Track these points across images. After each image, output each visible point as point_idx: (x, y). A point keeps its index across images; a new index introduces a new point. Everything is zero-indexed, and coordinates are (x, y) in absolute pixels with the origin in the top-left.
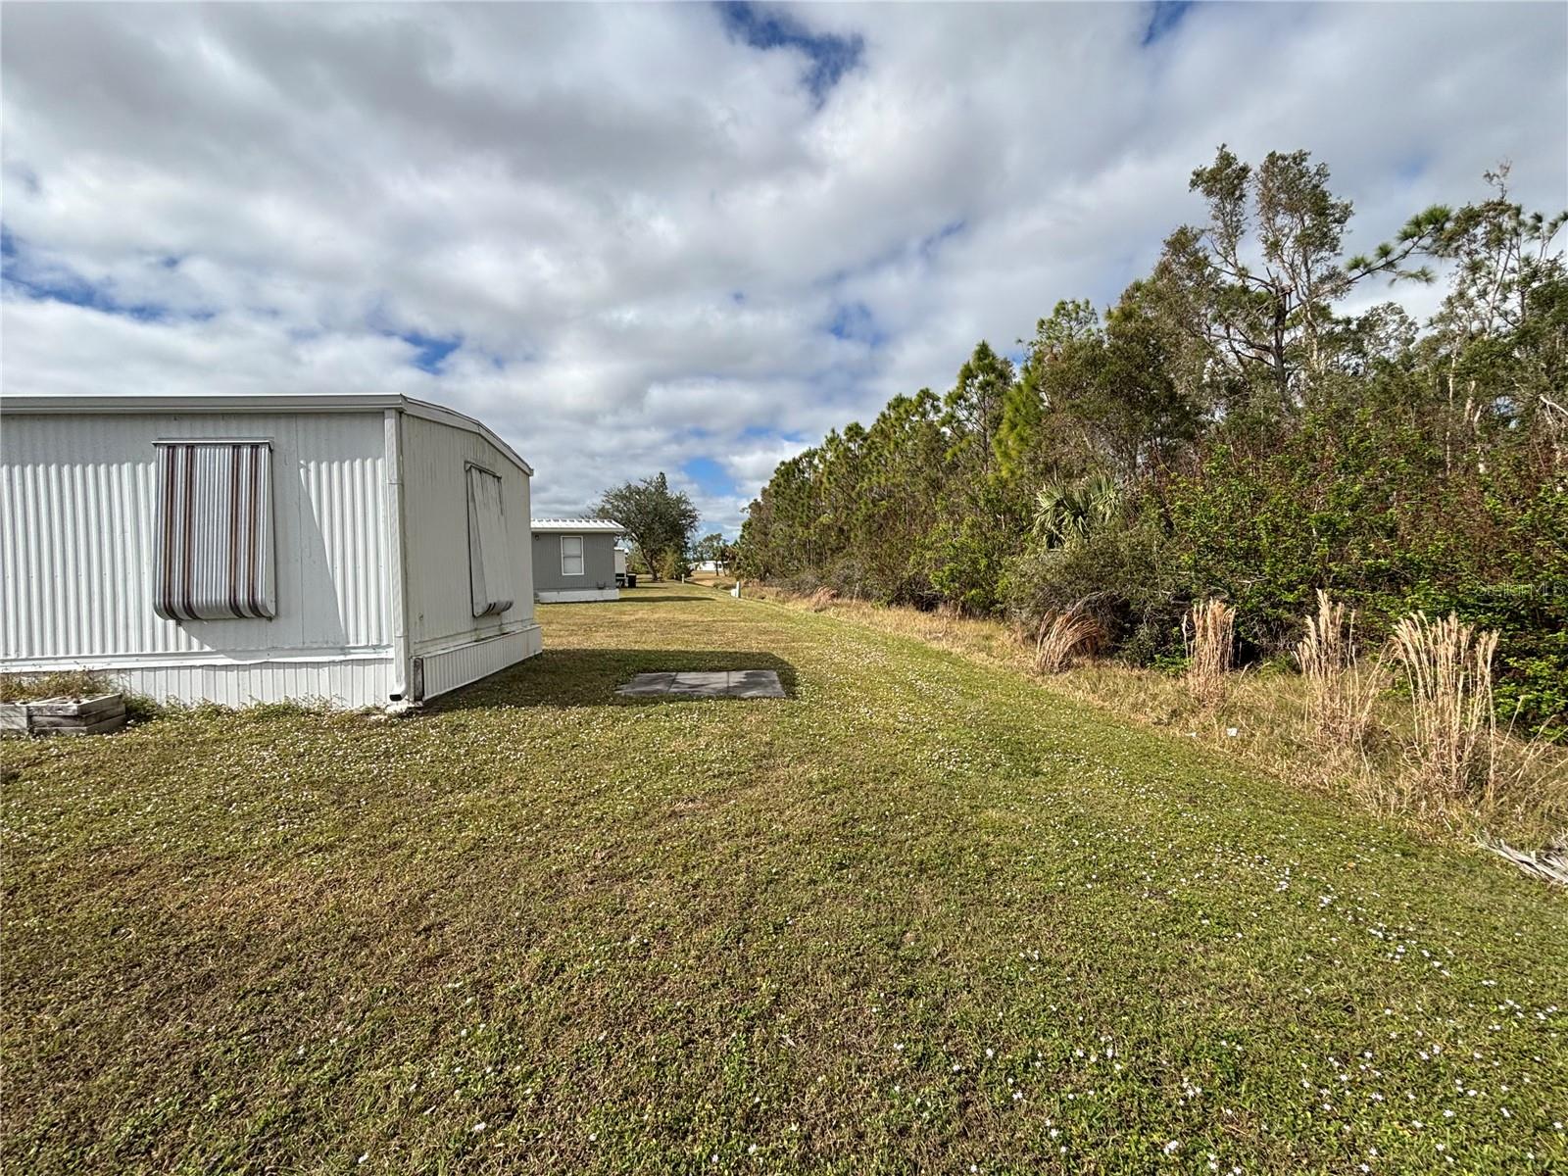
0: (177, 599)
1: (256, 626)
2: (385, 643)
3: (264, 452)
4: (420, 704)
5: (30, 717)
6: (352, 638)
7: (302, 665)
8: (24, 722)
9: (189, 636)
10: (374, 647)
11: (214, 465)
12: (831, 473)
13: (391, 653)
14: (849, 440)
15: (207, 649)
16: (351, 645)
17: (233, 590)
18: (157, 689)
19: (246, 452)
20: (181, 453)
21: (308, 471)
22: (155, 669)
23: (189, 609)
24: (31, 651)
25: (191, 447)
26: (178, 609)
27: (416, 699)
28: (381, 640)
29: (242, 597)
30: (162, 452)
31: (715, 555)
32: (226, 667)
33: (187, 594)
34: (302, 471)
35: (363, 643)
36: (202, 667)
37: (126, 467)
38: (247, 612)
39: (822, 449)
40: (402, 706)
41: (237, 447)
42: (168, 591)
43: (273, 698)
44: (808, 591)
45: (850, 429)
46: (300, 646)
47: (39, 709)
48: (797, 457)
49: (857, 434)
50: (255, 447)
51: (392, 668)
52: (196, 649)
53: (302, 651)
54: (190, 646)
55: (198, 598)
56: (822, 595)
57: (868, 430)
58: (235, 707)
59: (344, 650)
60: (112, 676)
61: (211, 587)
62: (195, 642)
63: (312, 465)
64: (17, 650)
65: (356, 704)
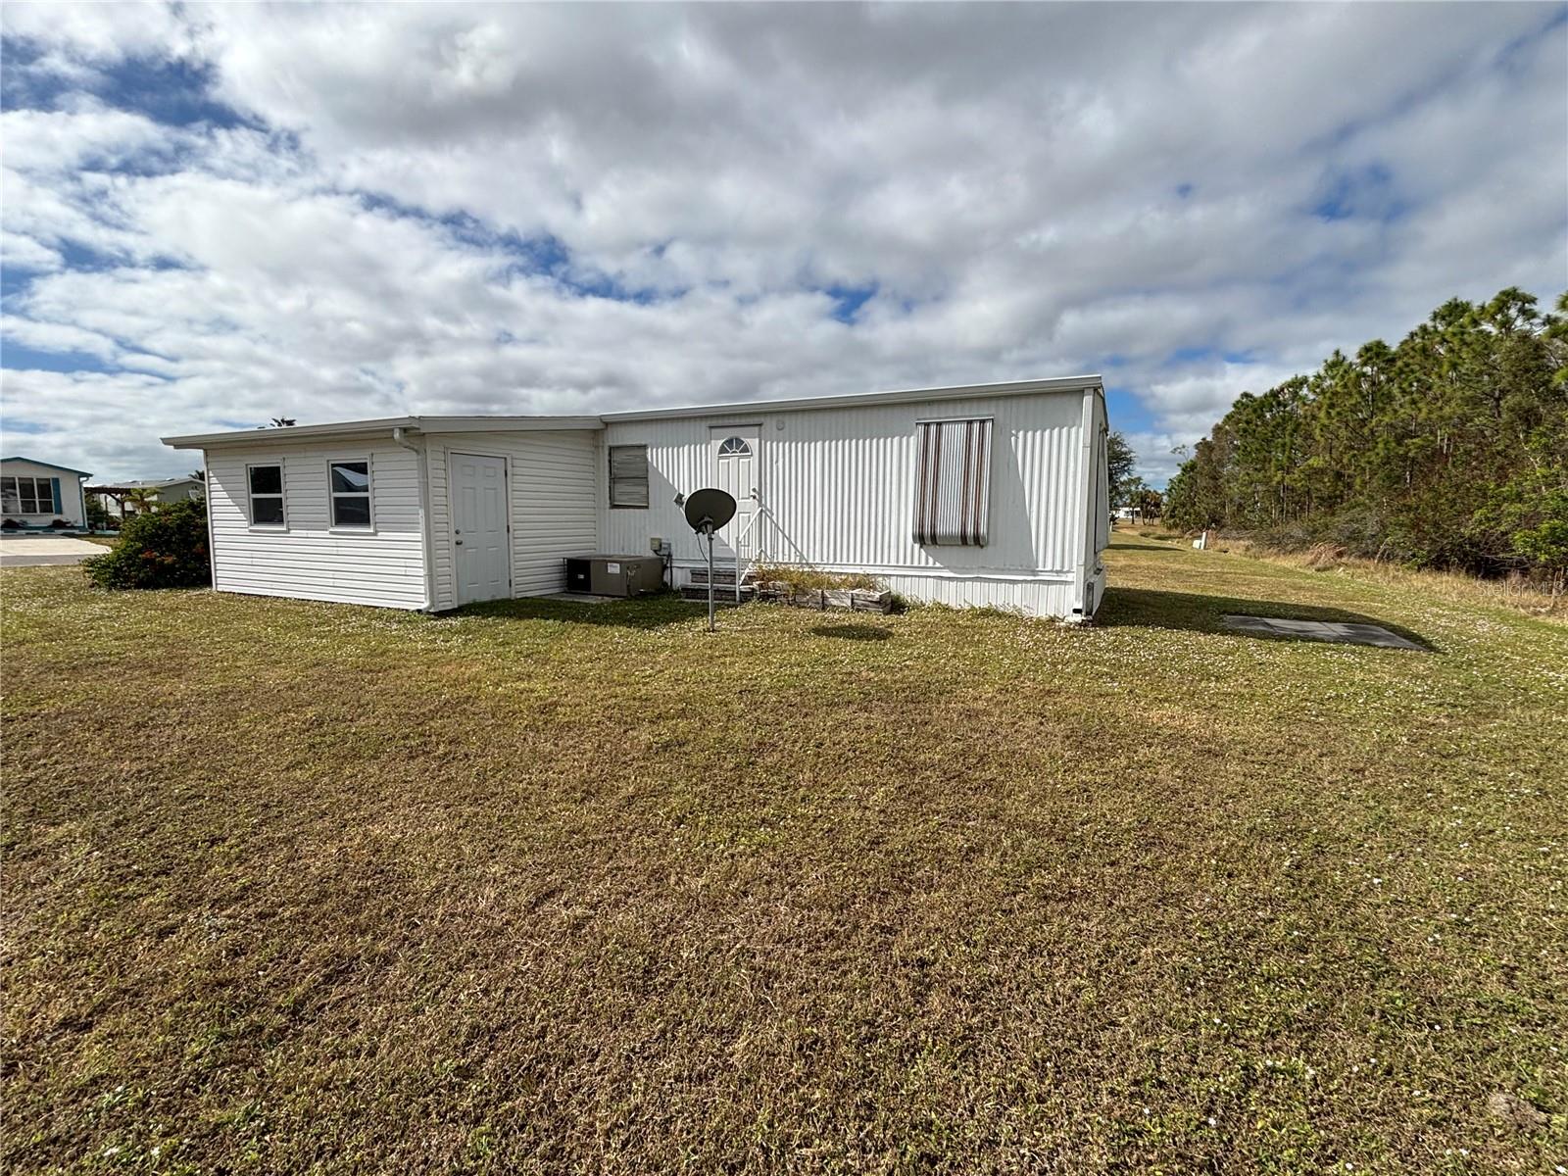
0: (927, 530)
1: (972, 551)
2: (1066, 569)
3: (989, 425)
4: (1091, 618)
5: (852, 600)
6: (1041, 564)
7: (1005, 581)
8: (849, 603)
9: (927, 554)
10: (1057, 572)
11: (954, 435)
12: (1332, 406)
13: (1070, 577)
14: (1365, 364)
15: (938, 565)
16: (1040, 569)
17: (964, 525)
18: (907, 589)
19: (976, 426)
20: (933, 428)
21: (1017, 438)
22: (905, 576)
23: (934, 538)
24: (835, 560)
25: (939, 424)
26: (926, 538)
27: (1087, 614)
28: (1063, 567)
29: (970, 530)
30: (921, 428)
31: (1132, 500)
32: (949, 579)
33: (933, 526)
34: (1013, 439)
35: (1049, 568)
36: (934, 577)
37: (896, 439)
38: (971, 541)
39: (1318, 377)
40: (1079, 618)
41: (970, 423)
42: (922, 526)
43: (980, 603)
44: (1290, 547)
45: (1367, 349)
46: (1002, 567)
47: (858, 595)
48: (1276, 387)
49: (1378, 355)
50: (983, 422)
51: (1072, 588)
52: (931, 564)
53: (1002, 571)
54: (927, 563)
55: (940, 530)
56: (1324, 553)
57: (1394, 347)
58: (953, 605)
59: (1034, 573)
60: (880, 579)
61: (949, 523)
62: (931, 560)
63: (1021, 434)
64: (828, 558)
65: (1043, 614)
